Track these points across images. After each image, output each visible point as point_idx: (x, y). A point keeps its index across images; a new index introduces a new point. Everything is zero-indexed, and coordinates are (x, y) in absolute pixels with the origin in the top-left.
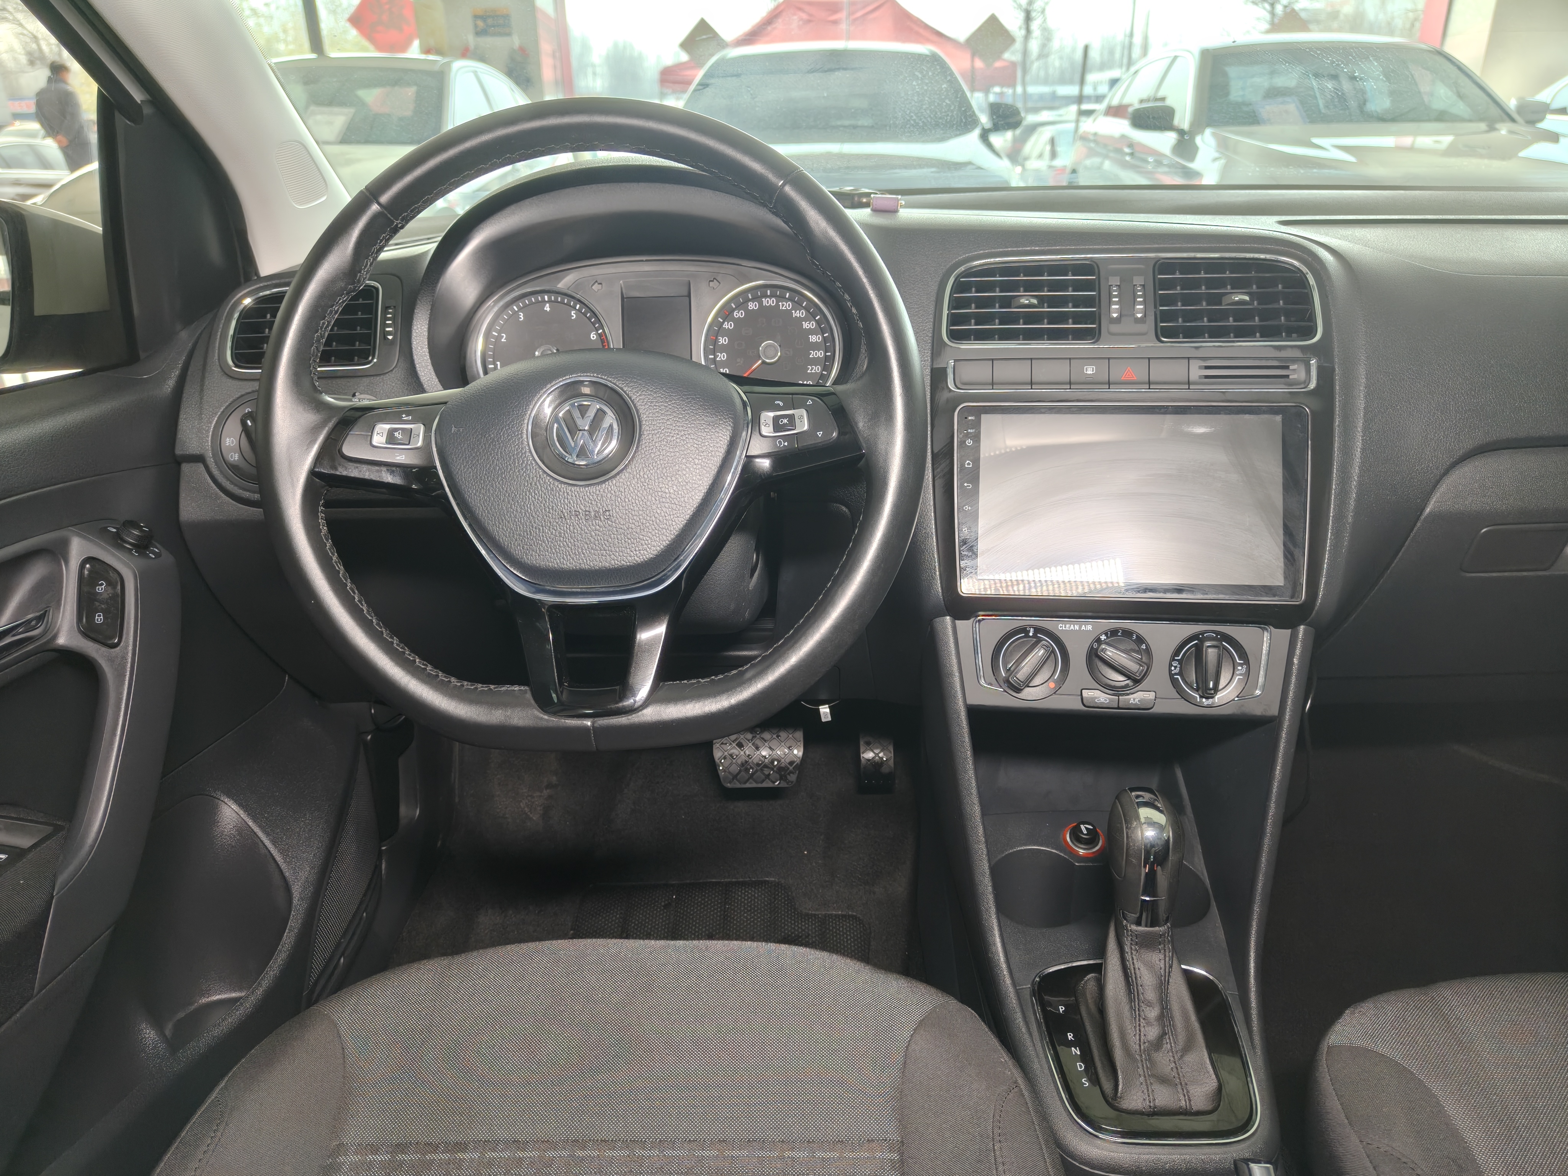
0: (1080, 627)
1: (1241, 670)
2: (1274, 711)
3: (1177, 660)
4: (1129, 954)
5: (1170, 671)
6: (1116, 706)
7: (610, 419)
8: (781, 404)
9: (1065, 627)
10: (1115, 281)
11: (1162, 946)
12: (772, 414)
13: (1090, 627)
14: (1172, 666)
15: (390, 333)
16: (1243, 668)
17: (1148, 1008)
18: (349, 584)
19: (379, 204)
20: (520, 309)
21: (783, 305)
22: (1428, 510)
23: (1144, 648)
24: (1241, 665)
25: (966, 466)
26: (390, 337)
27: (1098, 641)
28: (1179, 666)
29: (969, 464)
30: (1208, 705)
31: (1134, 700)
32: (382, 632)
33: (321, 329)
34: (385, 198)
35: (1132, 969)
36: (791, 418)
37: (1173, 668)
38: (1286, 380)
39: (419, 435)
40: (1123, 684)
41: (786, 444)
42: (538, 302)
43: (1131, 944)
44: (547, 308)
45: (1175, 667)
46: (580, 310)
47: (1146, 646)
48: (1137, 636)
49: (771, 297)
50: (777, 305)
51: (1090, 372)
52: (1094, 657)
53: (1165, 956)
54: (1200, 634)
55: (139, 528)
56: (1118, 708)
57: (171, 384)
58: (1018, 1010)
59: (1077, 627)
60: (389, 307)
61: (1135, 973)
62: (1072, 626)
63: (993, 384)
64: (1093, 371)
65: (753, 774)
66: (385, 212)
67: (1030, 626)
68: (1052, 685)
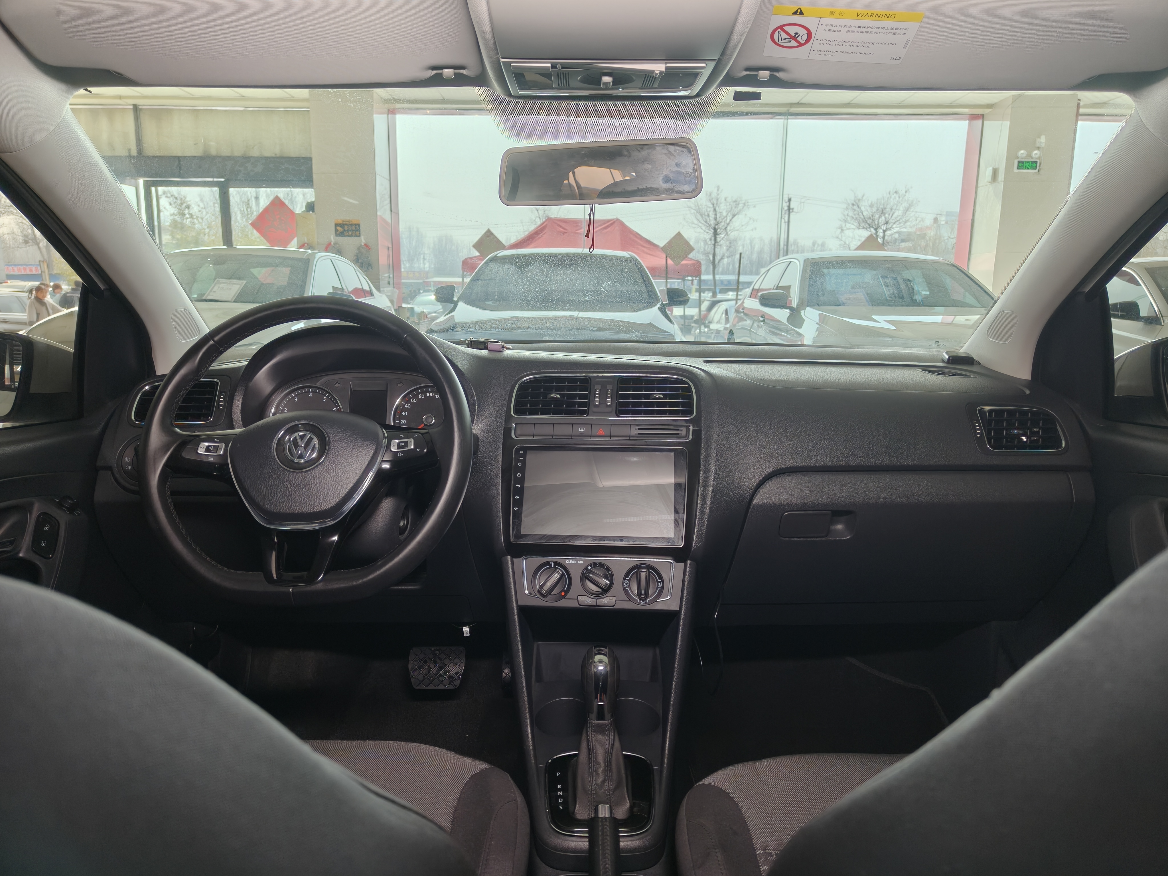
0: (577, 562)
1: (660, 585)
2: (676, 608)
3: (627, 580)
4: (590, 737)
5: (623, 585)
6: (595, 605)
7: (316, 441)
8: (403, 436)
9: (570, 562)
10: (598, 387)
11: (608, 732)
12: (397, 441)
13: (582, 562)
14: (624, 582)
15: (221, 405)
17: (598, 766)
18: (178, 520)
19: (213, 341)
20: (296, 396)
22: (754, 502)
24: (660, 582)
25: (518, 476)
26: (221, 407)
27: (587, 569)
28: (628, 583)
29: (519, 475)
30: (644, 604)
31: (605, 601)
32: (191, 544)
33: (179, 397)
34: (216, 339)
35: (593, 746)
36: (406, 443)
37: (625, 584)
38: (678, 436)
39: (221, 449)
40: (600, 592)
41: (402, 455)
42: (305, 392)
43: (592, 731)
44: (311, 395)
45: (626, 584)
46: (328, 396)
47: (611, 572)
48: (606, 567)
49: (431, 392)
50: (435, 396)
51: (582, 430)
52: (584, 578)
53: (609, 738)
54: (638, 566)
55: (72, 500)
56: (597, 606)
57: (99, 430)
59: (575, 562)
60: (223, 392)
61: (593, 749)
62: (573, 561)
63: (533, 435)
65: (432, 680)
66: (216, 344)
67: (552, 561)
68: (563, 594)
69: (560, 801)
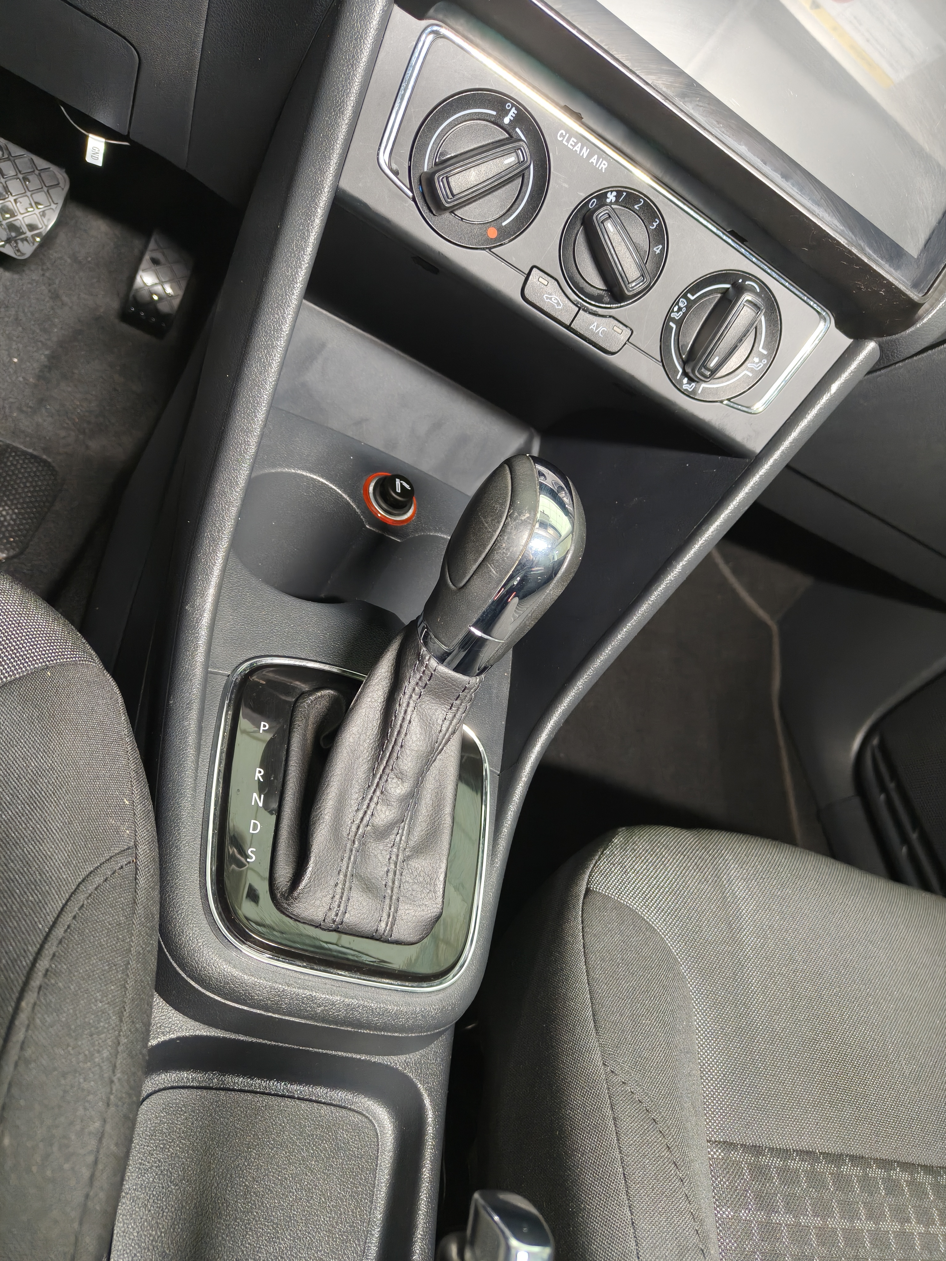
0: (590, 156)
1: (757, 364)
2: (757, 446)
3: (688, 300)
4: (407, 696)
5: (671, 310)
6: (568, 323)
9: (568, 141)
11: (459, 702)
13: (602, 166)
14: (678, 304)
16: (760, 361)
17: (395, 780)
23: (658, 251)
24: (761, 356)
27: (601, 197)
28: (684, 310)
30: (686, 390)
31: (598, 327)
35: (401, 718)
37: (676, 309)
40: (596, 292)
43: (417, 684)
45: (680, 309)
47: (664, 250)
48: (660, 225)
52: (581, 222)
53: (454, 716)
54: (741, 278)
56: (568, 328)
58: (196, 706)
59: (585, 153)
61: (401, 726)
62: (579, 145)
67: (517, 105)
68: (493, 233)
69: (251, 831)
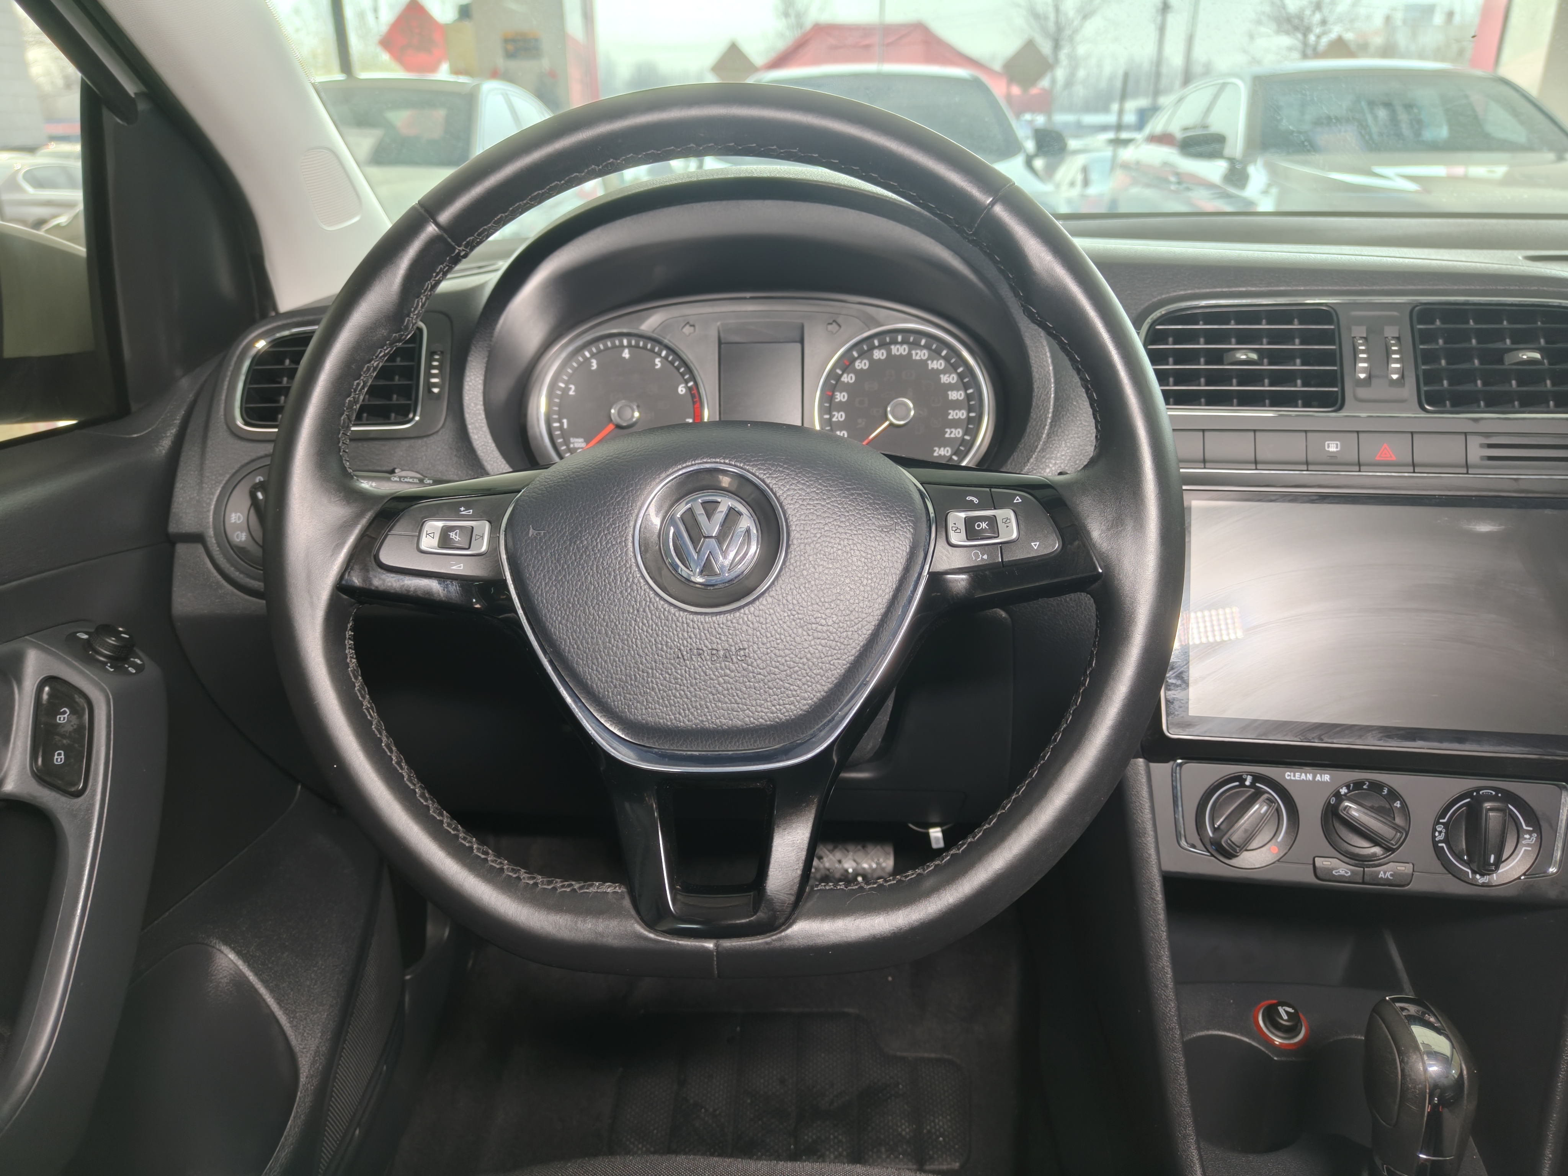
0: (1314, 777)
1: (1529, 839)
3: (1442, 823)
5: (1434, 837)
6: (1361, 881)
7: (747, 522)
8: (976, 501)
9: (1294, 776)
10: (1359, 331)
12: (963, 515)
13: (1326, 777)
14: (1436, 830)
15: (435, 385)
16: (1531, 836)
18: (384, 739)
19: (437, 224)
20: (593, 355)
21: (917, 354)
23: (1399, 806)
24: (1528, 832)
26: (436, 390)
27: (1337, 795)
28: (1444, 831)
30: (1484, 883)
31: (1385, 873)
32: (428, 807)
33: (355, 391)
34: (444, 217)
36: (992, 521)
37: (1437, 834)
39: (482, 537)
40: (1370, 852)
41: (985, 557)
42: (614, 347)
44: (626, 354)
45: (1440, 832)
46: (666, 358)
47: (1403, 804)
48: (1389, 791)
49: (902, 343)
50: (910, 354)
51: (1333, 449)
52: (1331, 816)
54: (1473, 792)
55: (117, 634)
56: (1363, 883)
57: (166, 444)
59: (1311, 779)
60: (435, 353)
62: (1303, 774)
63: (1204, 461)
64: (1337, 448)
66: (446, 236)
67: (1251, 773)
68: (1275, 850)
